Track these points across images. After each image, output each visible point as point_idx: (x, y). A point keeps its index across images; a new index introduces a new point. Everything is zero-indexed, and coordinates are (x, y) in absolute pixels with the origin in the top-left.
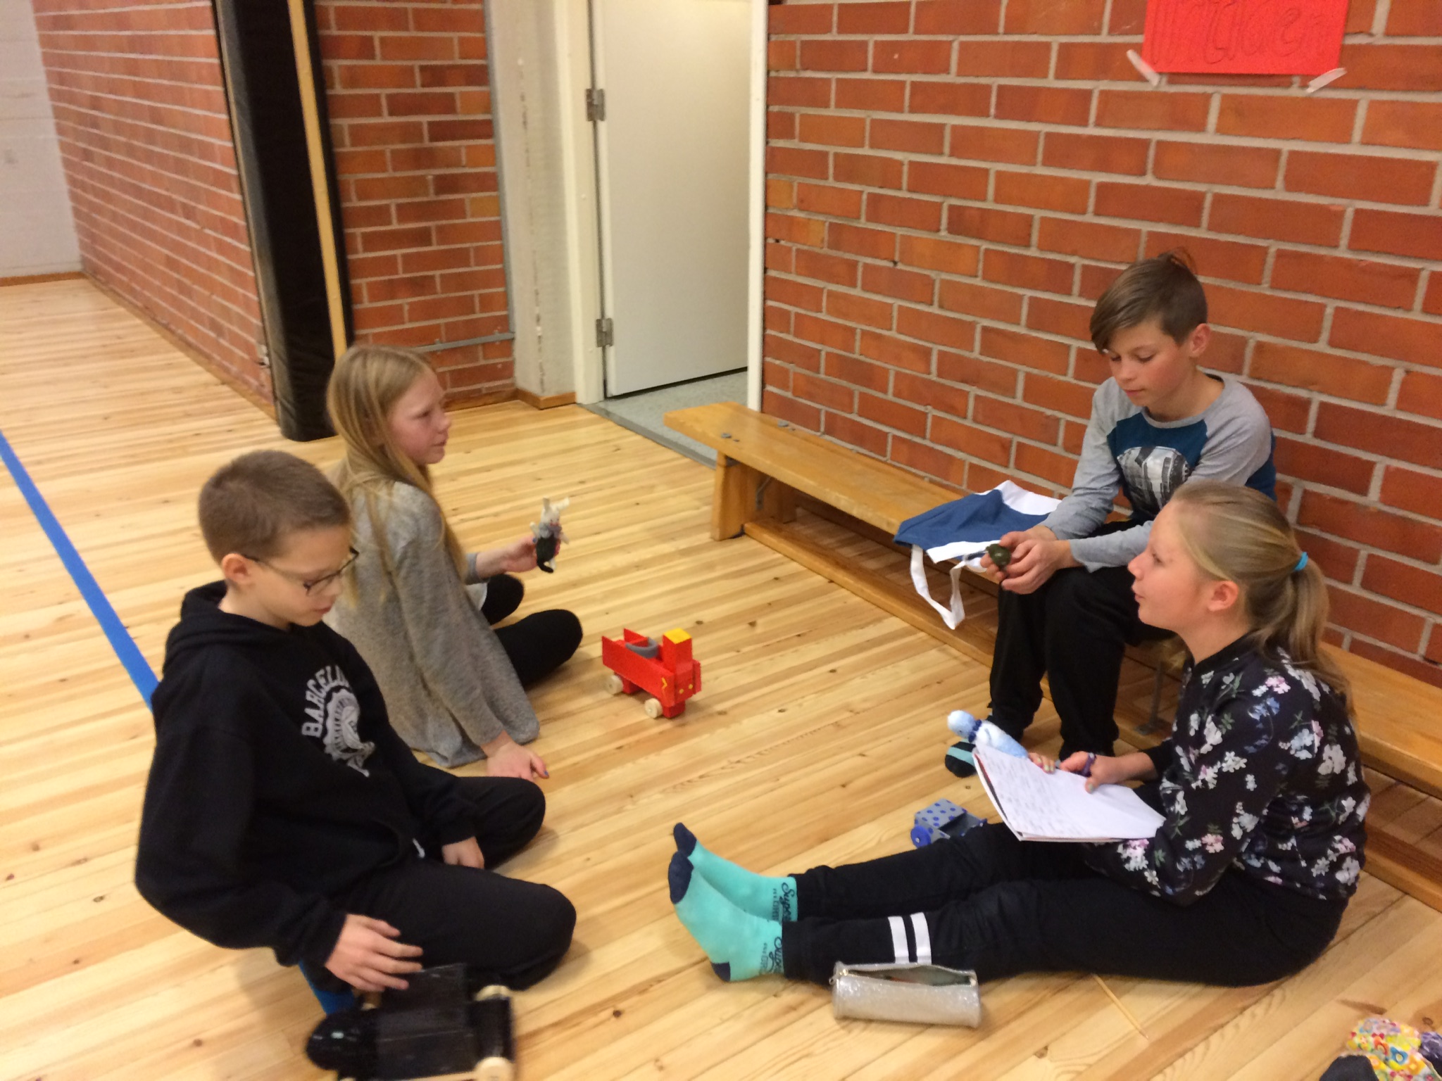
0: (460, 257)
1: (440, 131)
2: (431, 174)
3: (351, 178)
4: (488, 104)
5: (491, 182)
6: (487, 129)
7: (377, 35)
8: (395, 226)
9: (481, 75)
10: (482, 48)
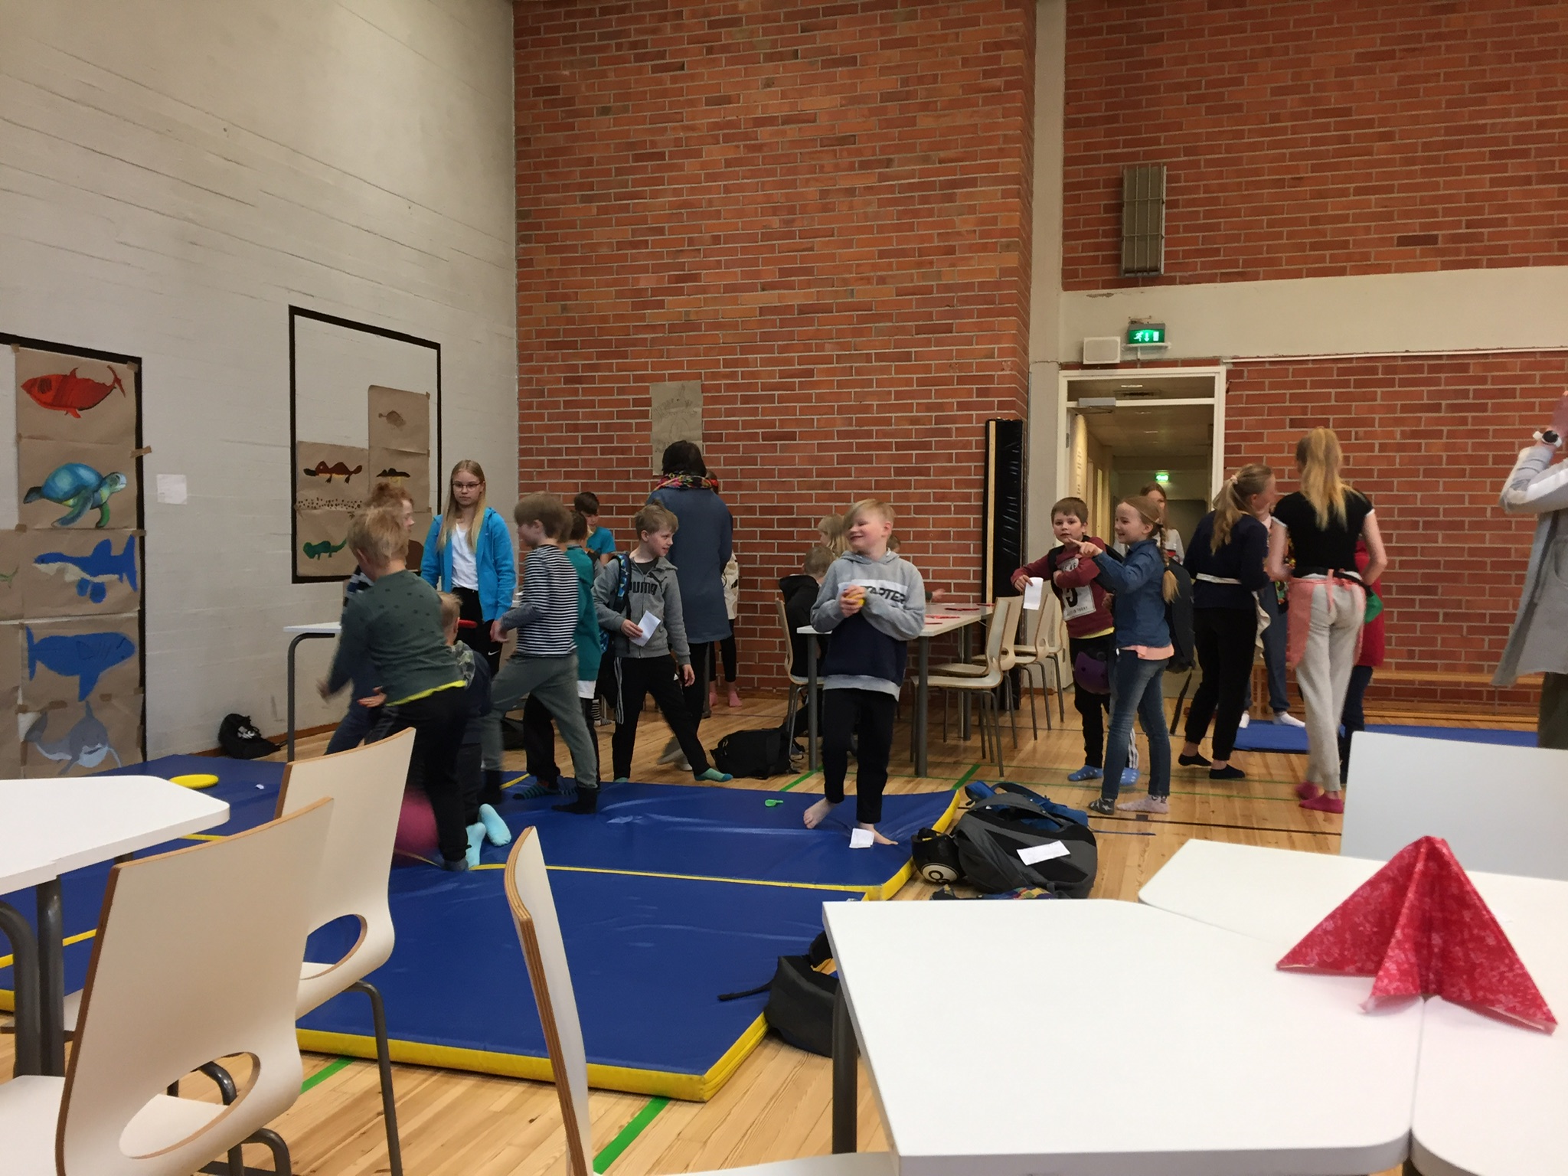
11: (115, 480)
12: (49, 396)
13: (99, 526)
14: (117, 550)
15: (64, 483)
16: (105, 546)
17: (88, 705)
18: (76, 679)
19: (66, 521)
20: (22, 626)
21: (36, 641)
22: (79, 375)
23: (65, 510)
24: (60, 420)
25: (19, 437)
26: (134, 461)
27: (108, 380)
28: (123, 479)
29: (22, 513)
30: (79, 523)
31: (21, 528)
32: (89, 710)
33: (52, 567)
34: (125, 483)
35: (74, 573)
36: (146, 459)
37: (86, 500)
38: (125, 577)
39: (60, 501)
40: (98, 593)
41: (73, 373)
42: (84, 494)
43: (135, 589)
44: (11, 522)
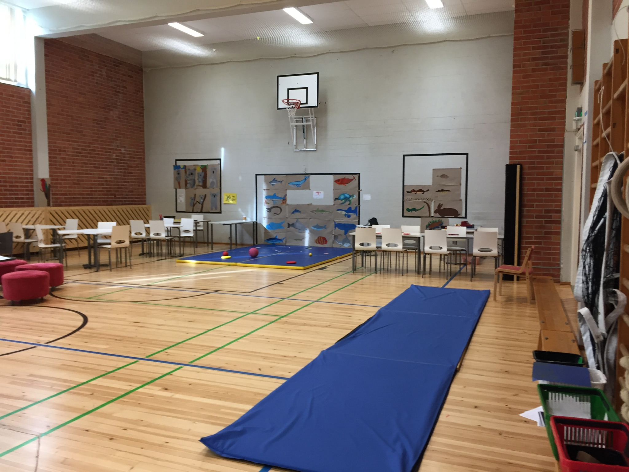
0: (549, 249)
1: (547, 222)
2: (544, 230)
3: (524, 230)
4: (560, 217)
5: (559, 233)
6: (559, 222)
7: (535, 204)
8: (533, 240)
9: (560, 212)
10: (560, 206)
11: (353, 197)
12: (340, 182)
13: (349, 204)
14: (353, 209)
15: (342, 197)
16: (350, 208)
17: (346, 236)
18: (344, 231)
19: (342, 204)
20: (334, 221)
21: (336, 223)
22: (346, 178)
23: (342, 202)
24: (342, 186)
25: (334, 190)
26: (358, 192)
27: (352, 178)
28: (355, 196)
29: (334, 202)
30: (345, 204)
31: (334, 205)
32: (347, 237)
33: (339, 212)
34: (356, 197)
35: (344, 213)
36: (361, 192)
37: (347, 200)
38: (355, 214)
39: (342, 200)
40: (349, 216)
41: (345, 178)
42: (346, 199)
43: (357, 216)
44: (332, 204)
